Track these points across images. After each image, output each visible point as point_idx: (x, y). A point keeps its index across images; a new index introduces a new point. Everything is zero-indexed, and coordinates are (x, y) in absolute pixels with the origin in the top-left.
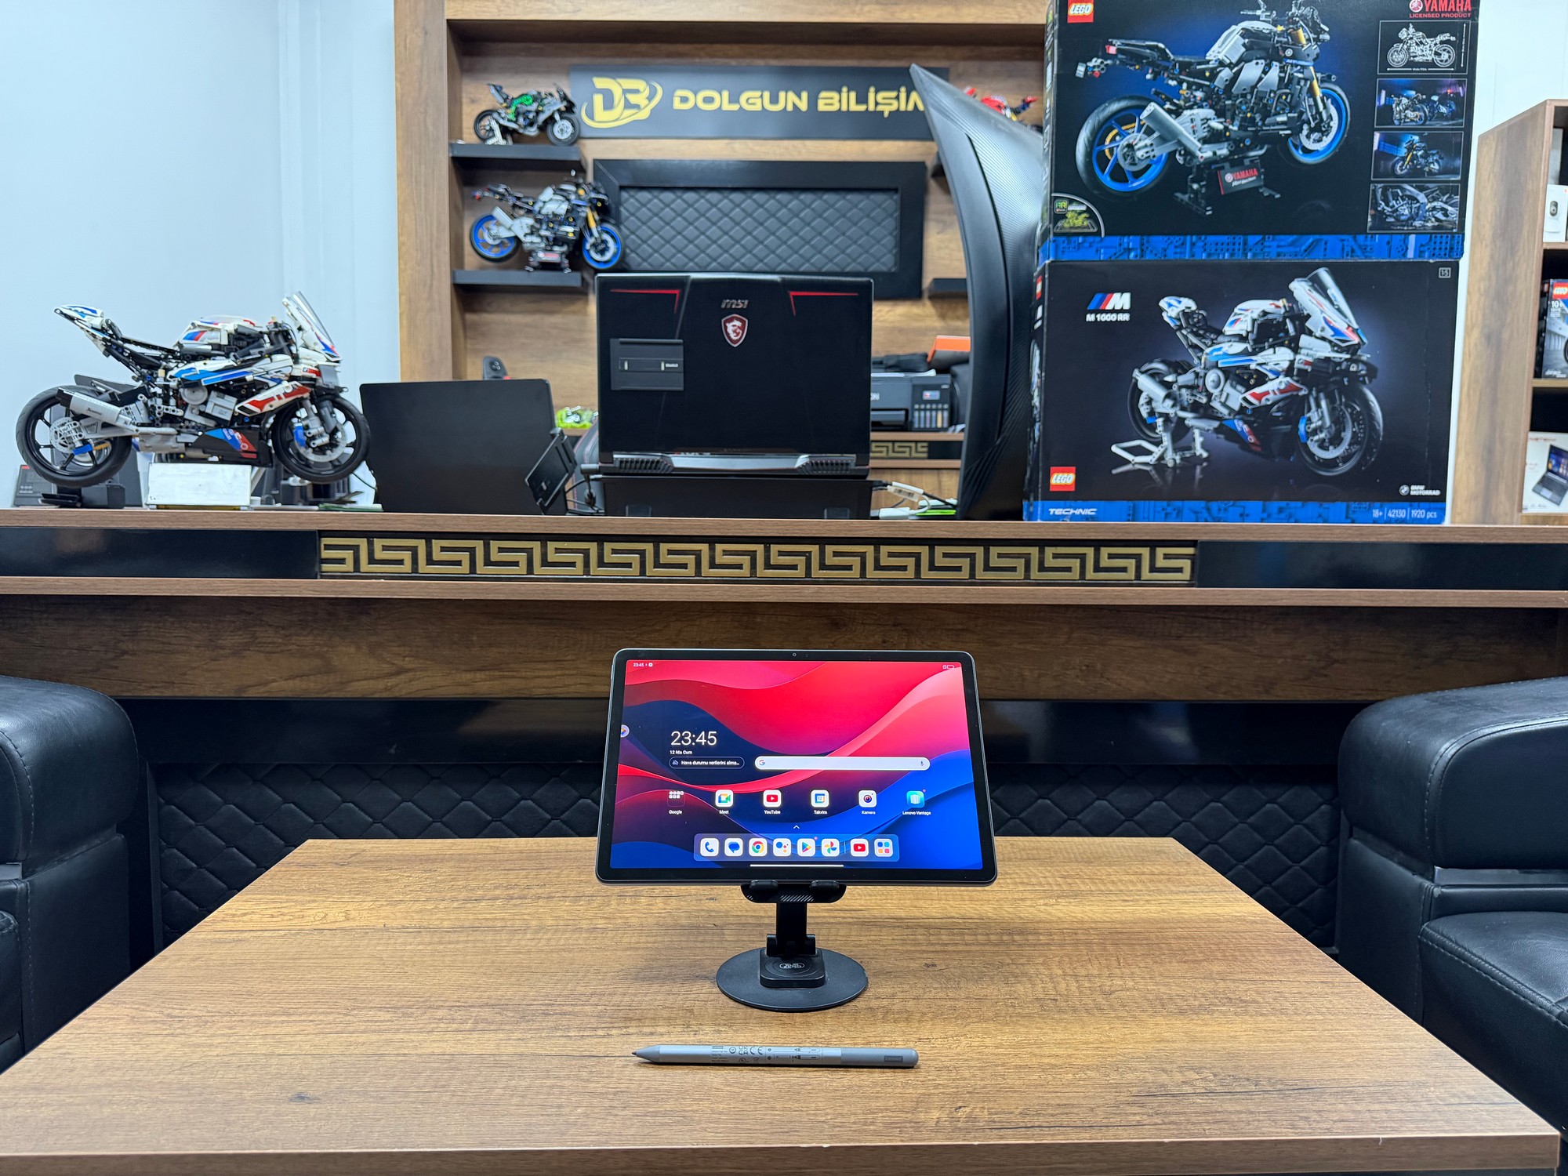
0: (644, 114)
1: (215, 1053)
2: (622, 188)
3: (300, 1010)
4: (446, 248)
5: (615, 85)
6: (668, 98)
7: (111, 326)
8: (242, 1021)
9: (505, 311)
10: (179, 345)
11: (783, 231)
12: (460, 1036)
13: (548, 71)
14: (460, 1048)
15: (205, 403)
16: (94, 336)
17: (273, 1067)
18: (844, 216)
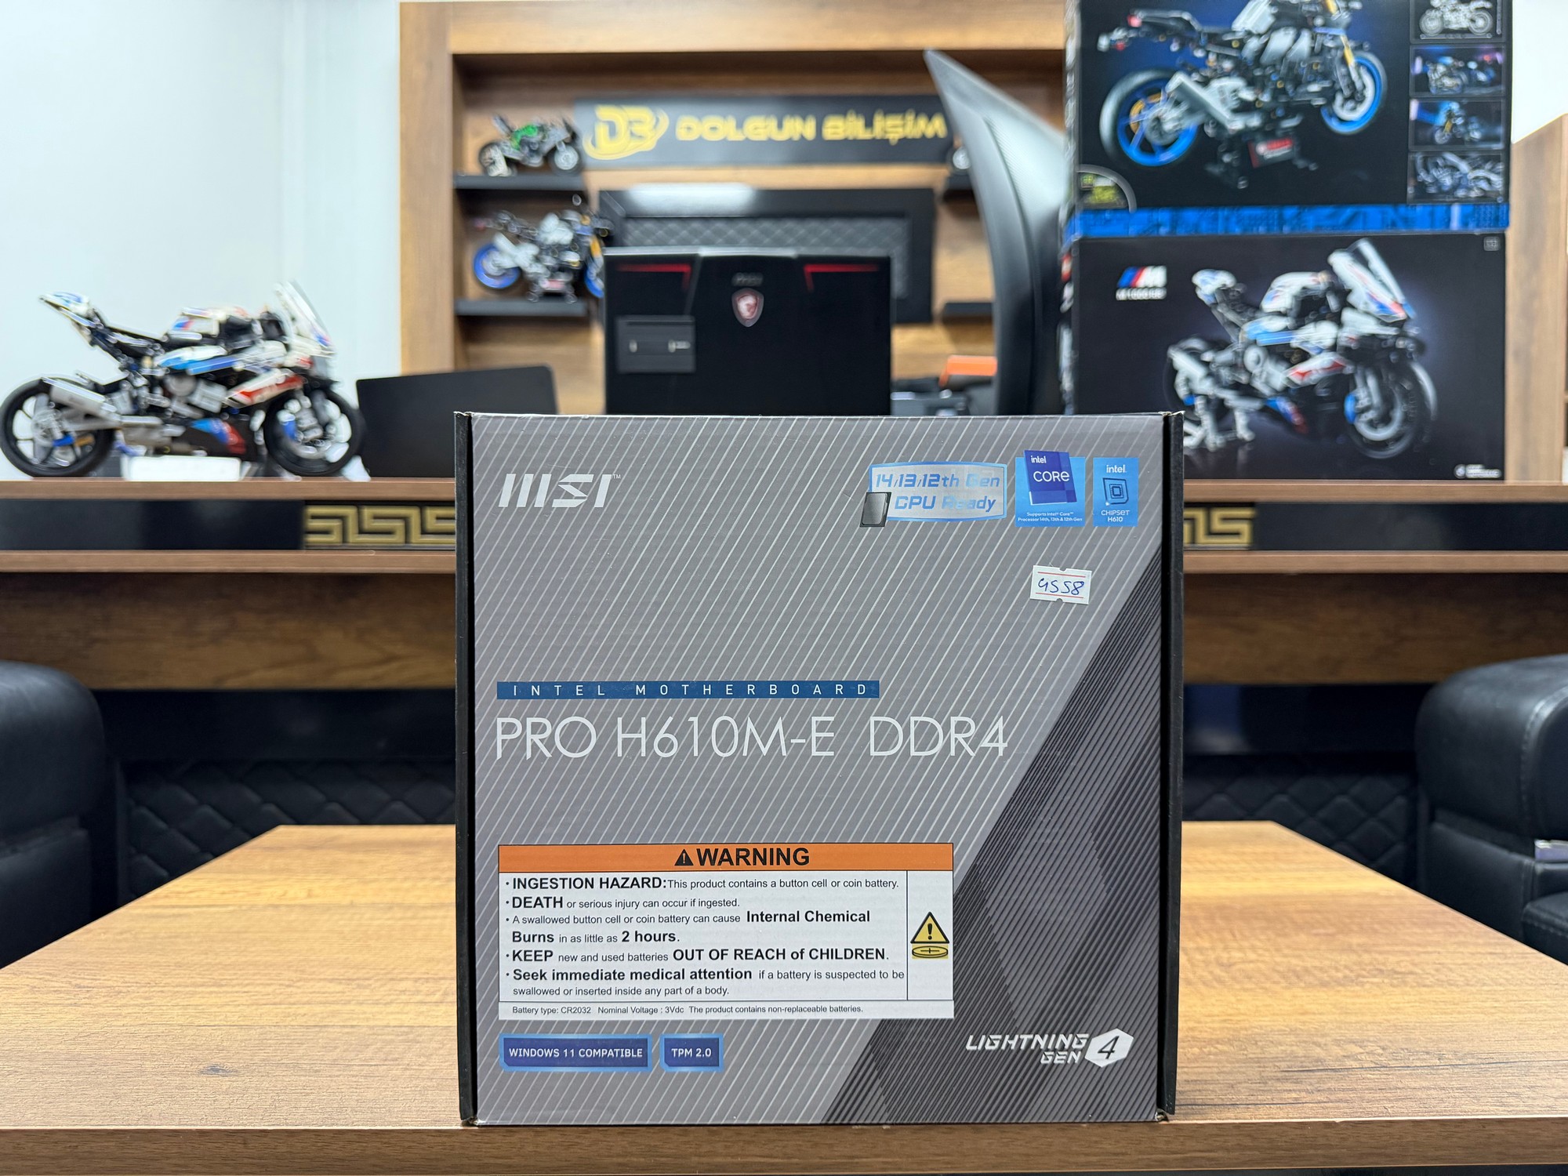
0: (648, 146)
1: (121, 1023)
2: (626, 218)
3: (235, 982)
4: (448, 279)
6: (674, 128)
7: (97, 315)
8: (162, 992)
10: (167, 334)
12: (424, 1008)
14: (422, 1020)
15: (192, 393)
16: (78, 324)
17: (189, 1038)
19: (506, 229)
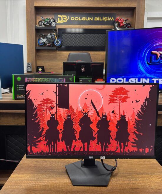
0: (66, 21)
2: (63, 33)
4: (34, 43)
5: (61, 16)
6: (70, 18)
9: (43, 53)
11: (88, 40)
13: (50, 14)
18: (98, 37)
19: (42, 36)
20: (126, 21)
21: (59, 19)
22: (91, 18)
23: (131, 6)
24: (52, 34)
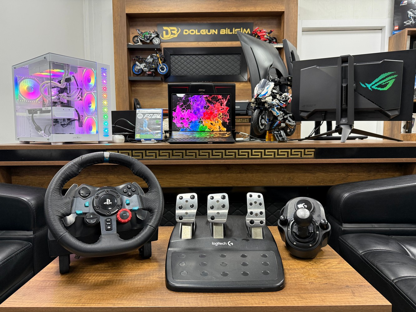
0: (176, 36)
2: (171, 55)
4: (127, 71)
5: (168, 29)
6: (182, 32)
9: (142, 87)
13: (151, 25)
18: (227, 61)
19: (139, 59)
20: (269, 33)
21: (164, 32)
22: (215, 31)
23: (276, 10)
24: (154, 56)
